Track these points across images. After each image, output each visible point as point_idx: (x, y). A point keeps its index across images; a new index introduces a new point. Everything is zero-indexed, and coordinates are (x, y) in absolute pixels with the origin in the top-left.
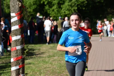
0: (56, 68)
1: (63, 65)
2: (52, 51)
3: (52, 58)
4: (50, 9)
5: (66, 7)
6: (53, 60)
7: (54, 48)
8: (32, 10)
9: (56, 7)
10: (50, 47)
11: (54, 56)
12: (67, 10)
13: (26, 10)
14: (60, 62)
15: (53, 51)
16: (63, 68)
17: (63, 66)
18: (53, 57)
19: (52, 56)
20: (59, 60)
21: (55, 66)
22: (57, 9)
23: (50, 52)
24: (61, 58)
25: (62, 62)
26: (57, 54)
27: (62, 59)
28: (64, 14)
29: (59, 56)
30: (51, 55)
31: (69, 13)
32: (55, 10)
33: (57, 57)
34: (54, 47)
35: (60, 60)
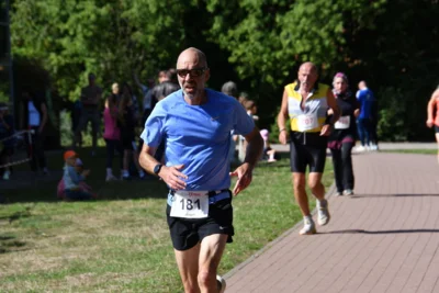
4: (231, 33)
5: (298, 23)
8: (151, 38)
9: (253, 25)
12: (300, 38)
13: (129, 35)
22: (259, 34)
28: (289, 51)
31: (308, 48)
32: (252, 39)
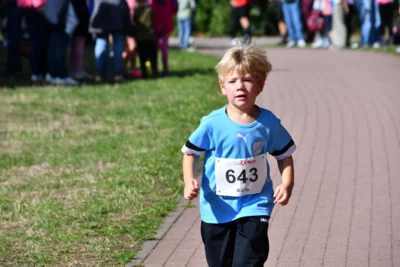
0: (30, 232)
1: (73, 213)
2: (23, 133)
3: (16, 173)
6: (16, 181)
7: (35, 112)
10: (11, 109)
11: (30, 163)
14: (59, 197)
15: (28, 130)
16: (69, 231)
17: (69, 222)
18: (22, 168)
19: (16, 162)
20: (53, 182)
21: (23, 221)
23: (12, 134)
24: (68, 171)
25: (69, 196)
26: (47, 151)
27: (70, 181)
29: (55, 163)
30: (11, 152)
33: (46, 164)
34: (35, 105)
35: (57, 187)
